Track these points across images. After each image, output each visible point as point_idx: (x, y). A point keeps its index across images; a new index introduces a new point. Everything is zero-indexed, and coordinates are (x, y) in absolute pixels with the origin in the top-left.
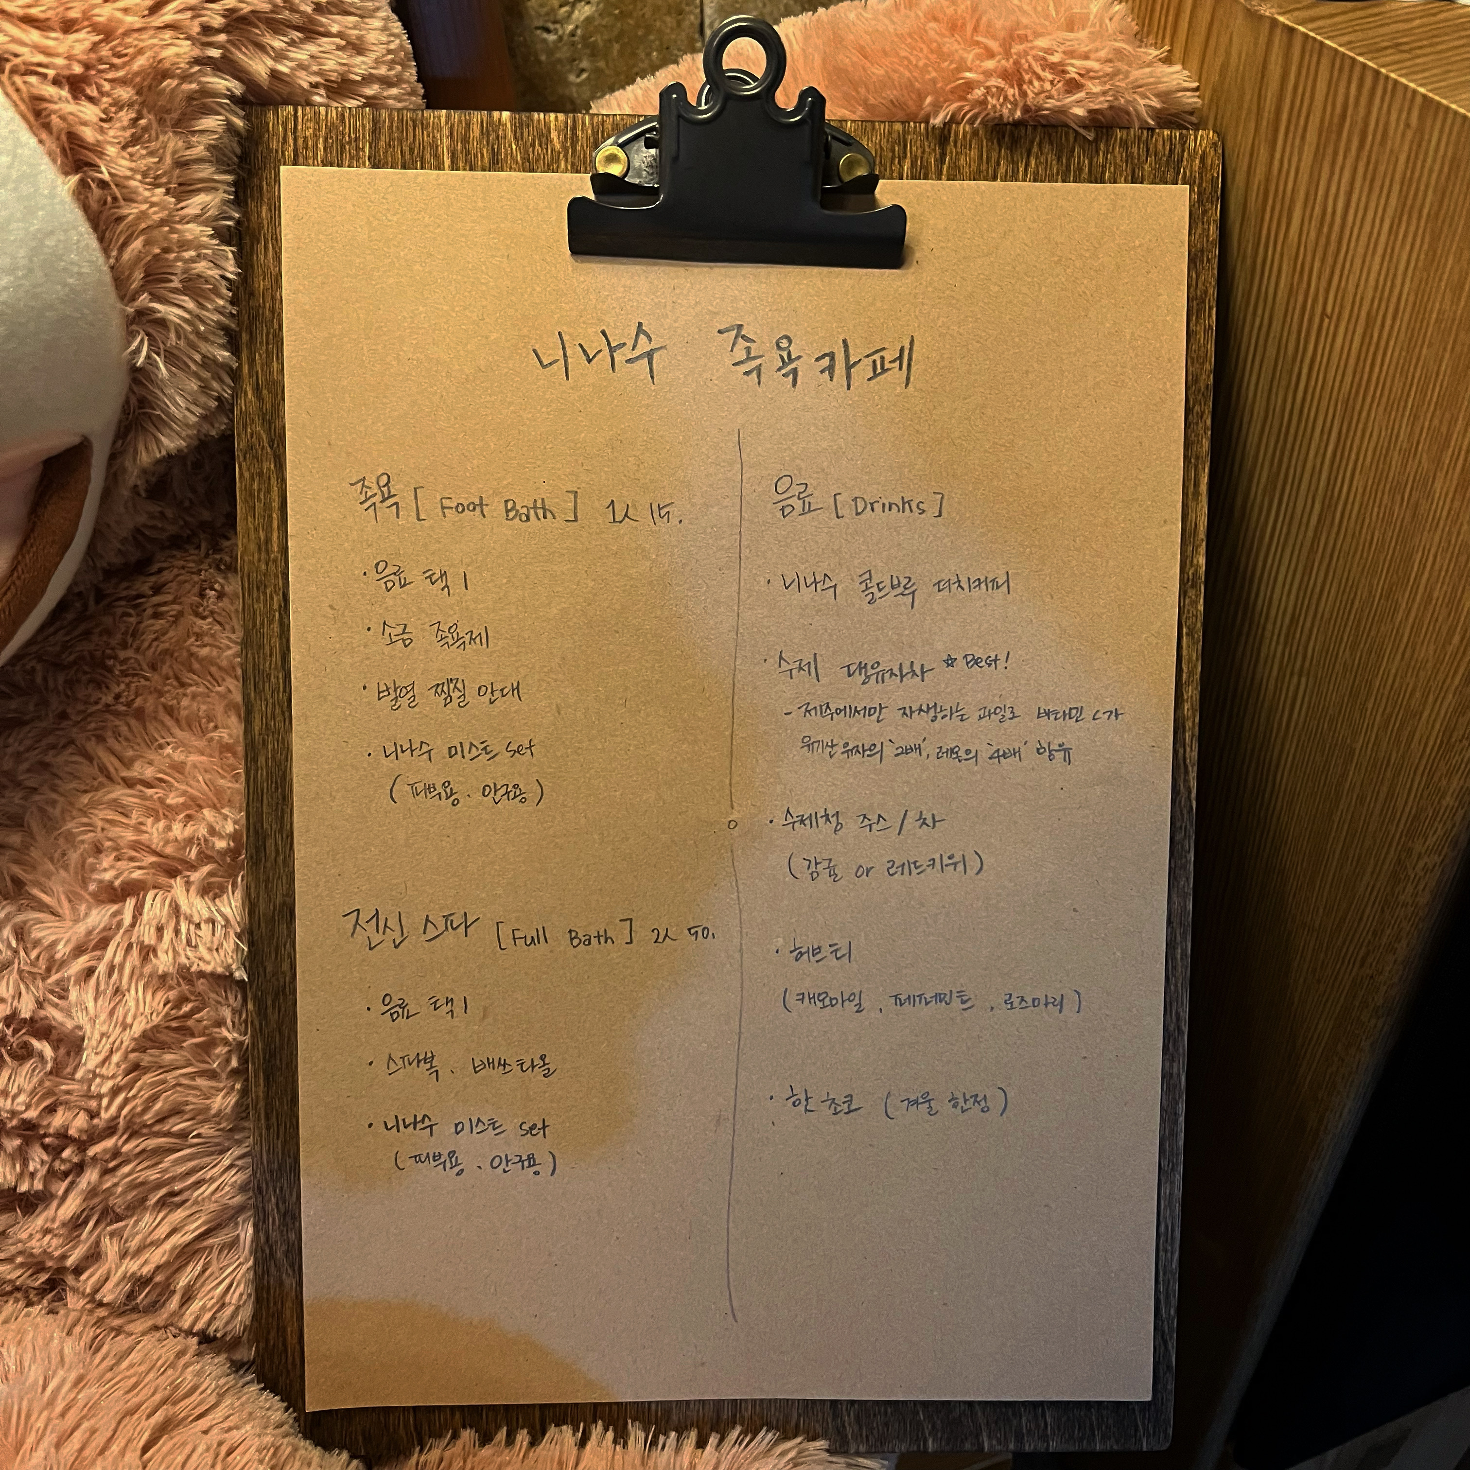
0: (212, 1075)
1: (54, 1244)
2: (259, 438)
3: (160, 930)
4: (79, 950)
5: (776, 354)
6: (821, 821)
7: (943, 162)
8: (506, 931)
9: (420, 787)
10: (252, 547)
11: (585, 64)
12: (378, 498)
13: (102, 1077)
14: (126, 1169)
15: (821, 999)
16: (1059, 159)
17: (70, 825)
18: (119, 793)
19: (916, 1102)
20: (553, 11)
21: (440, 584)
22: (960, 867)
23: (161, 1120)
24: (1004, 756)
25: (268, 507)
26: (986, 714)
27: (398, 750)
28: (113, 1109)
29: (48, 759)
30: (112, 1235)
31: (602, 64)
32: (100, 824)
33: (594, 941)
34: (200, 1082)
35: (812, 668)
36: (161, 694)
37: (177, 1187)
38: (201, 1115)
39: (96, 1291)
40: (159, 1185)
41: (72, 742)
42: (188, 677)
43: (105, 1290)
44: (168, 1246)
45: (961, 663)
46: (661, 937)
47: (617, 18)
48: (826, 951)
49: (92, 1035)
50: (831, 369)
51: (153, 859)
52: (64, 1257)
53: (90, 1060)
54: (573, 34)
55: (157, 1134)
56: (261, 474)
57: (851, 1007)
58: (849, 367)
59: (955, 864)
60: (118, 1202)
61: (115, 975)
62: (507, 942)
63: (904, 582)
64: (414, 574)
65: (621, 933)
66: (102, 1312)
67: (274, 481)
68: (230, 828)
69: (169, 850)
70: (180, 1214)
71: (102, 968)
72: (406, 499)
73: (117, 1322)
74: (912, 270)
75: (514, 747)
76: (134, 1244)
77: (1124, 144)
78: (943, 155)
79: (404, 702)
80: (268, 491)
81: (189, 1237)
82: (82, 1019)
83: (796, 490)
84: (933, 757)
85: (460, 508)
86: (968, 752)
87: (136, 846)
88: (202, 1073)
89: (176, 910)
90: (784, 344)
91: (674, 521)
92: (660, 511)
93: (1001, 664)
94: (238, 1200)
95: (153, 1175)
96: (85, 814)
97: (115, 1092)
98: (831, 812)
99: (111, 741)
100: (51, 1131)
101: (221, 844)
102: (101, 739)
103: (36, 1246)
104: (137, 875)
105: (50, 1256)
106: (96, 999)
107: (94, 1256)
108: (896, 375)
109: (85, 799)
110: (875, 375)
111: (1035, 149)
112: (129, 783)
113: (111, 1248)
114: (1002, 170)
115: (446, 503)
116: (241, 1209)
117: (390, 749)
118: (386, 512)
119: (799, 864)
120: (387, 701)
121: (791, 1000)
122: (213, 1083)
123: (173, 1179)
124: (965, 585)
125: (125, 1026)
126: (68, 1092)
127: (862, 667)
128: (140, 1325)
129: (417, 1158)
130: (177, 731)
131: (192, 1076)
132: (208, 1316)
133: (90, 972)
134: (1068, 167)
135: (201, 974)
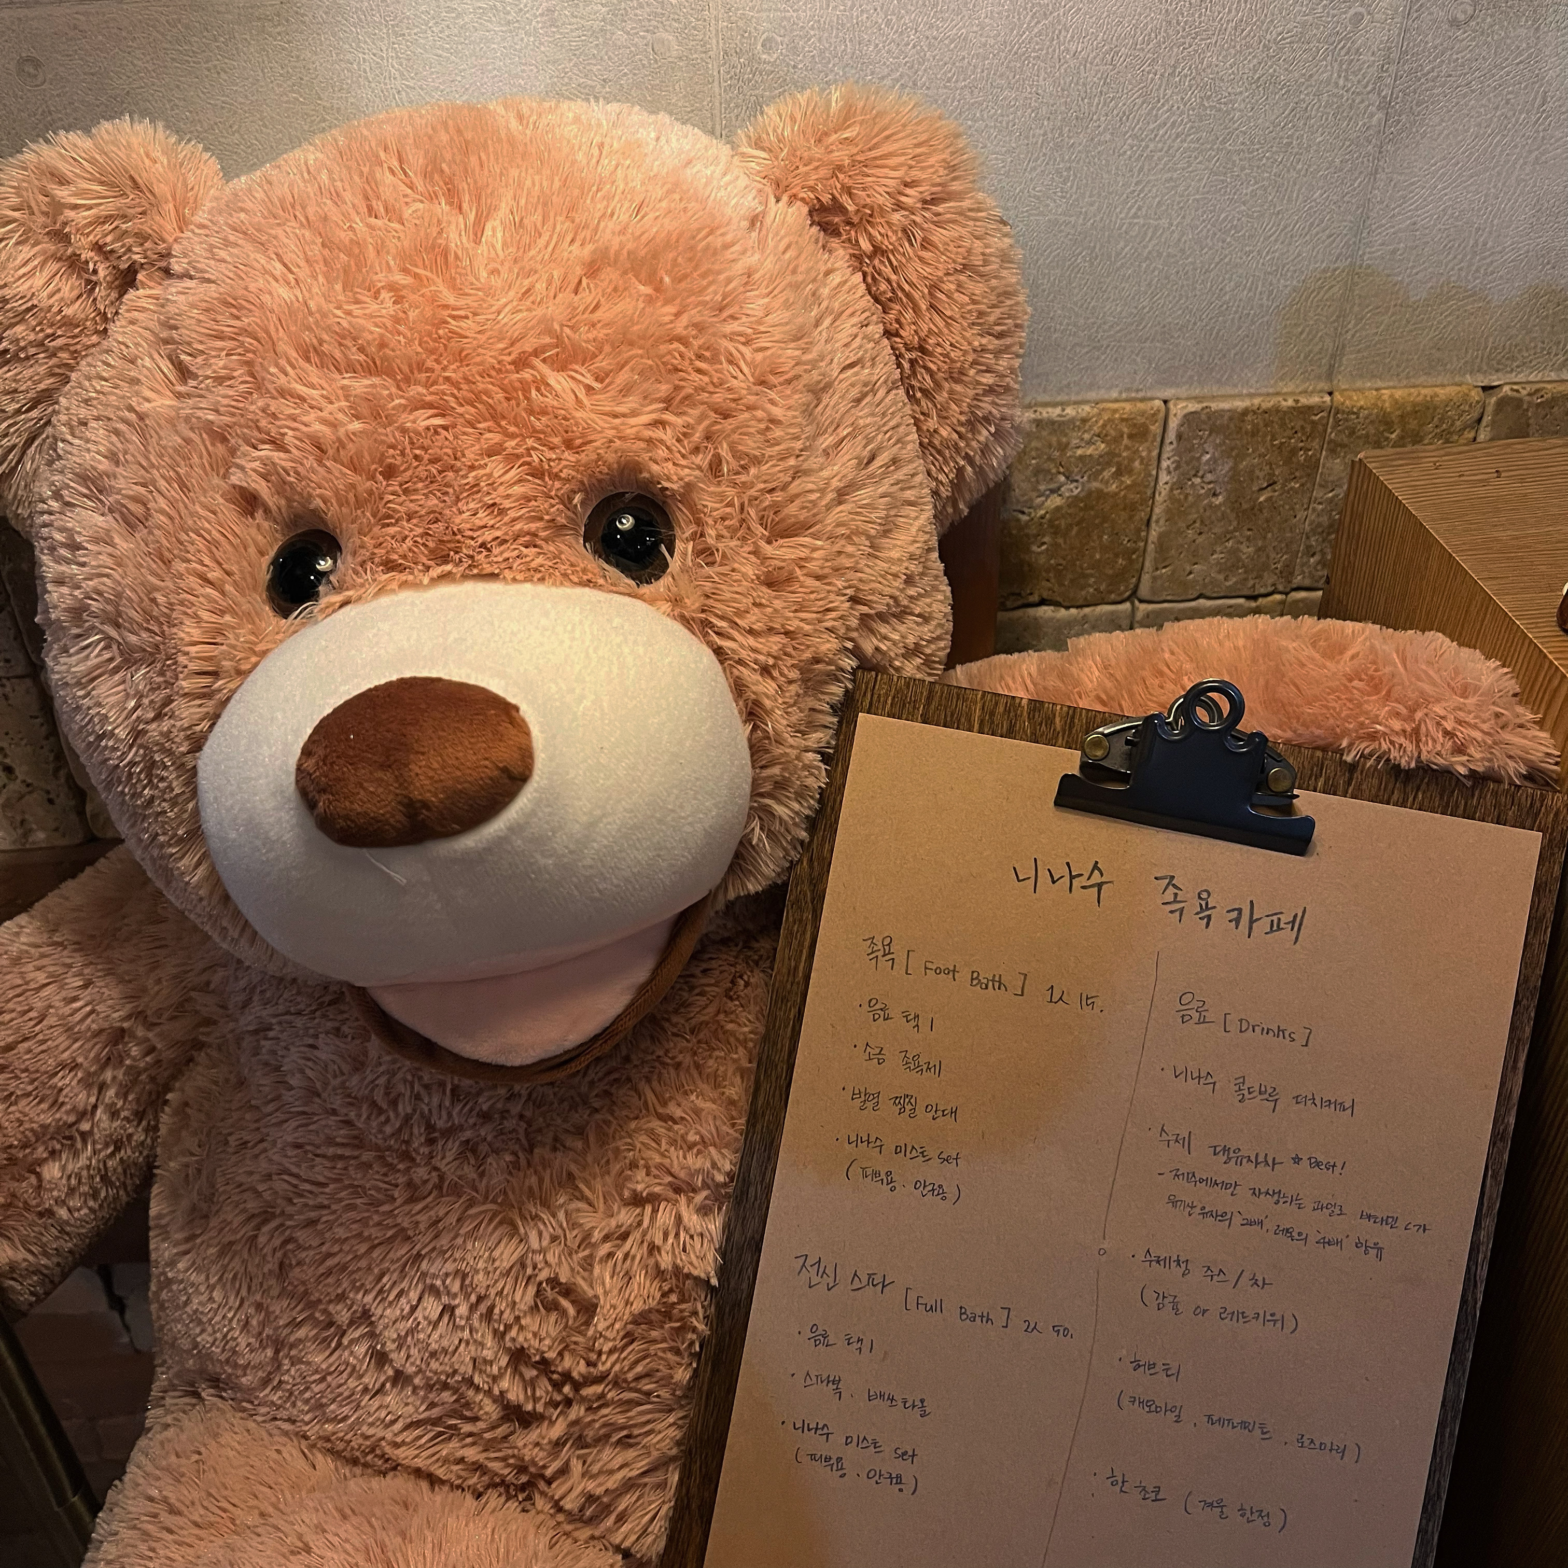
0: (678, 1352)
1: (540, 1456)
2: (805, 896)
3: (666, 1235)
4: (606, 1238)
5: (1197, 902)
6: (1173, 1265)
7: (1349, 784)
8: (912, 1296)
9: (869, 1171)
10: (785, 970)
11: (1046, 539)
12: (881, 953)
13: (606, 1338)
14: (605, 1411)
15: (1148, 1405)
16: (1441, 798)
17: (619, 1143)
18: (656, 1124)
19: (1211, 1505)
20: (1031, 500)
21: (913, 1023)
22: (1279, 1324)
23: (638, 1379)
24: (1329, 1243)
25: (801, 944)
26: (1319, 1207)
27: (859, 1140)
28: (608, 1364)
29: (613, 1090)
30: (578, 1457)
31: (1060, 541)
32: (639, 1145)
33: (978, 1319)
34: (669, 1356)
35: (1186, 1142)
36: (695, 1054)
37: (636, 1432)
38: (666, 1381)
39: (561, 1498)
40: (623, 1428)
41: (629, 1079)
42: (714, 1043)
43: (568, 1499)
44: (619, 1476)
45: (1305, 1163)
46: (1031, 1328)
47: (1081, 509)
48: (1159, 1367)
49: (605, 1304)
50: (1237, 921)
51: (670, 1179)
52: (544, 1467)
53: (600, 1323)
54: (1042, 517)
55: (631, 1390)
56: (801, 921)
57: (1171, 1416)
58: (1252, 921)
59: (1275, 1321)
60: (590, 1434)
61: (628, 1262)
62: (912, 1304)
63: (1270, 1091)
64: (896, 1012)
65: (1000, 1318)
66: (561, 1517)
67: (809, 927)
68: (728, 1167)
69: (682, 1174)
70: (631, 1454)
71: (620, 1255)
72: (901, 958)
73: (569, 1528)
74: (1312, 859)
75: (944, 1156)
76: (595, 1469)
77: (1495, 794)
78: (1351, 779)
79: (870, 1105)
80: (804, 933)
81: (635, 1473)
82: (600, 1291)
83: (1195, 1005)
84: (1271, 1233)
85: (938, 971)
86: (1300, 1234)
87: (659, 1166)
88: (671, 1349)
89: (679, 1219)
90: (1204, 895)
91: (1097, 1010)
92: (1088, 1001)
93: (1337, 1170)
94: (674, 1451)
95: (621, 1420)
96: (630, 1136)
97: (611, 1352)
98: (1182, 1259)
99: (655, 1084)
100: (560, 1369)
101: (720, 1178)
102: (648, 1080)
103: (527, 1454)
104: (657, 1189)
105: (534, 1463)
106: (612, 1277)
107: (564, 1471)
108: (1288, 934)
109: (633, 1125)
110: (1272, 930)
111: (1424, 786)
112: (661, 1118)
113: (577, 1467)
114: (1395, 797)
115: (929, 965)
116: (673, 1459)
117: (853, 1138)
118: (884, 963)
119: (1150, 1296)
120: (858, 1102)
121: (1125, 1402)
122: (678, 1359)
123: (635, 1426)
124: (1318, 1102)
125: (628, 1303)
126: (576, 1343)
127: (1225, 1150)
128: (584, 1533)
129: (813, 1457)
130: (699, 1082)
131: (664, 1350)
132: (634, 1537)
133: (610, 1255)
134: (1448, 803)
135: (688, 1276)
